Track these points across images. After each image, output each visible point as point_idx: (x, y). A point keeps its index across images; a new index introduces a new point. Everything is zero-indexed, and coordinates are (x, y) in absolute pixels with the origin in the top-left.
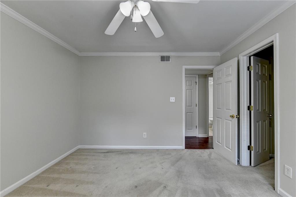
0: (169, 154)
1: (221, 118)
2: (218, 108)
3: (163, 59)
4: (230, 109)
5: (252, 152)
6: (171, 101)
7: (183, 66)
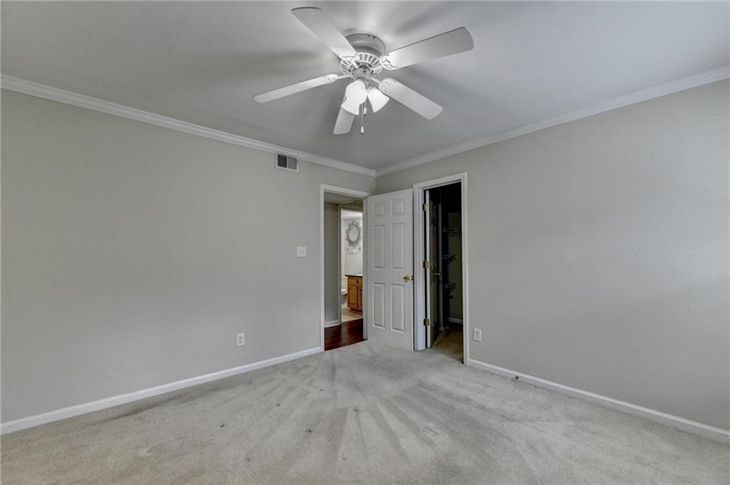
0: (307, 367)
1: (384, 284)
2: (376, 267)
3: (282, 161)
4: (401, 268)
5: (429, 327)
6: (298, 255)
7: (322, 185)
